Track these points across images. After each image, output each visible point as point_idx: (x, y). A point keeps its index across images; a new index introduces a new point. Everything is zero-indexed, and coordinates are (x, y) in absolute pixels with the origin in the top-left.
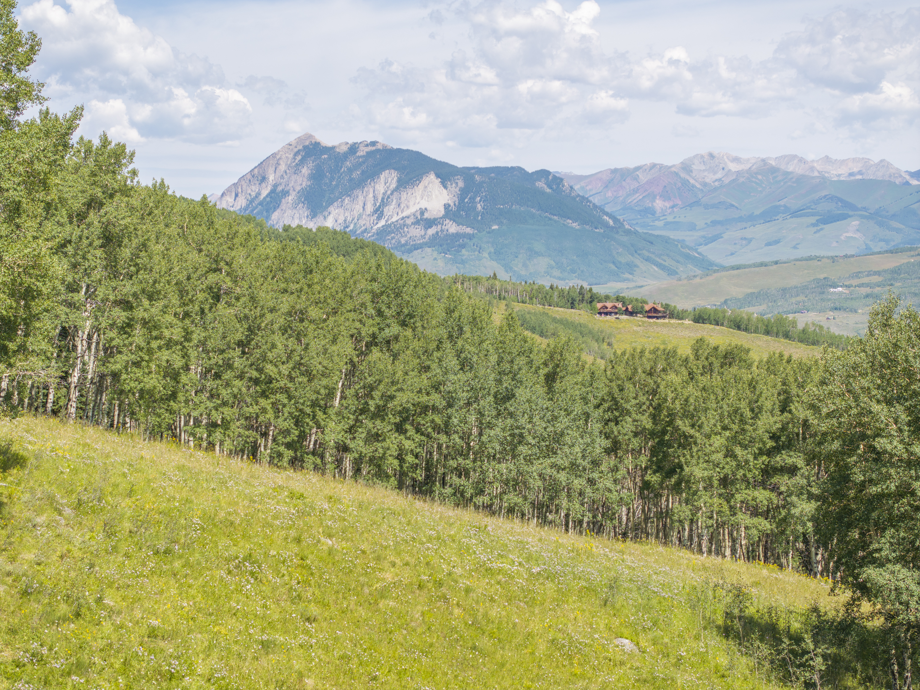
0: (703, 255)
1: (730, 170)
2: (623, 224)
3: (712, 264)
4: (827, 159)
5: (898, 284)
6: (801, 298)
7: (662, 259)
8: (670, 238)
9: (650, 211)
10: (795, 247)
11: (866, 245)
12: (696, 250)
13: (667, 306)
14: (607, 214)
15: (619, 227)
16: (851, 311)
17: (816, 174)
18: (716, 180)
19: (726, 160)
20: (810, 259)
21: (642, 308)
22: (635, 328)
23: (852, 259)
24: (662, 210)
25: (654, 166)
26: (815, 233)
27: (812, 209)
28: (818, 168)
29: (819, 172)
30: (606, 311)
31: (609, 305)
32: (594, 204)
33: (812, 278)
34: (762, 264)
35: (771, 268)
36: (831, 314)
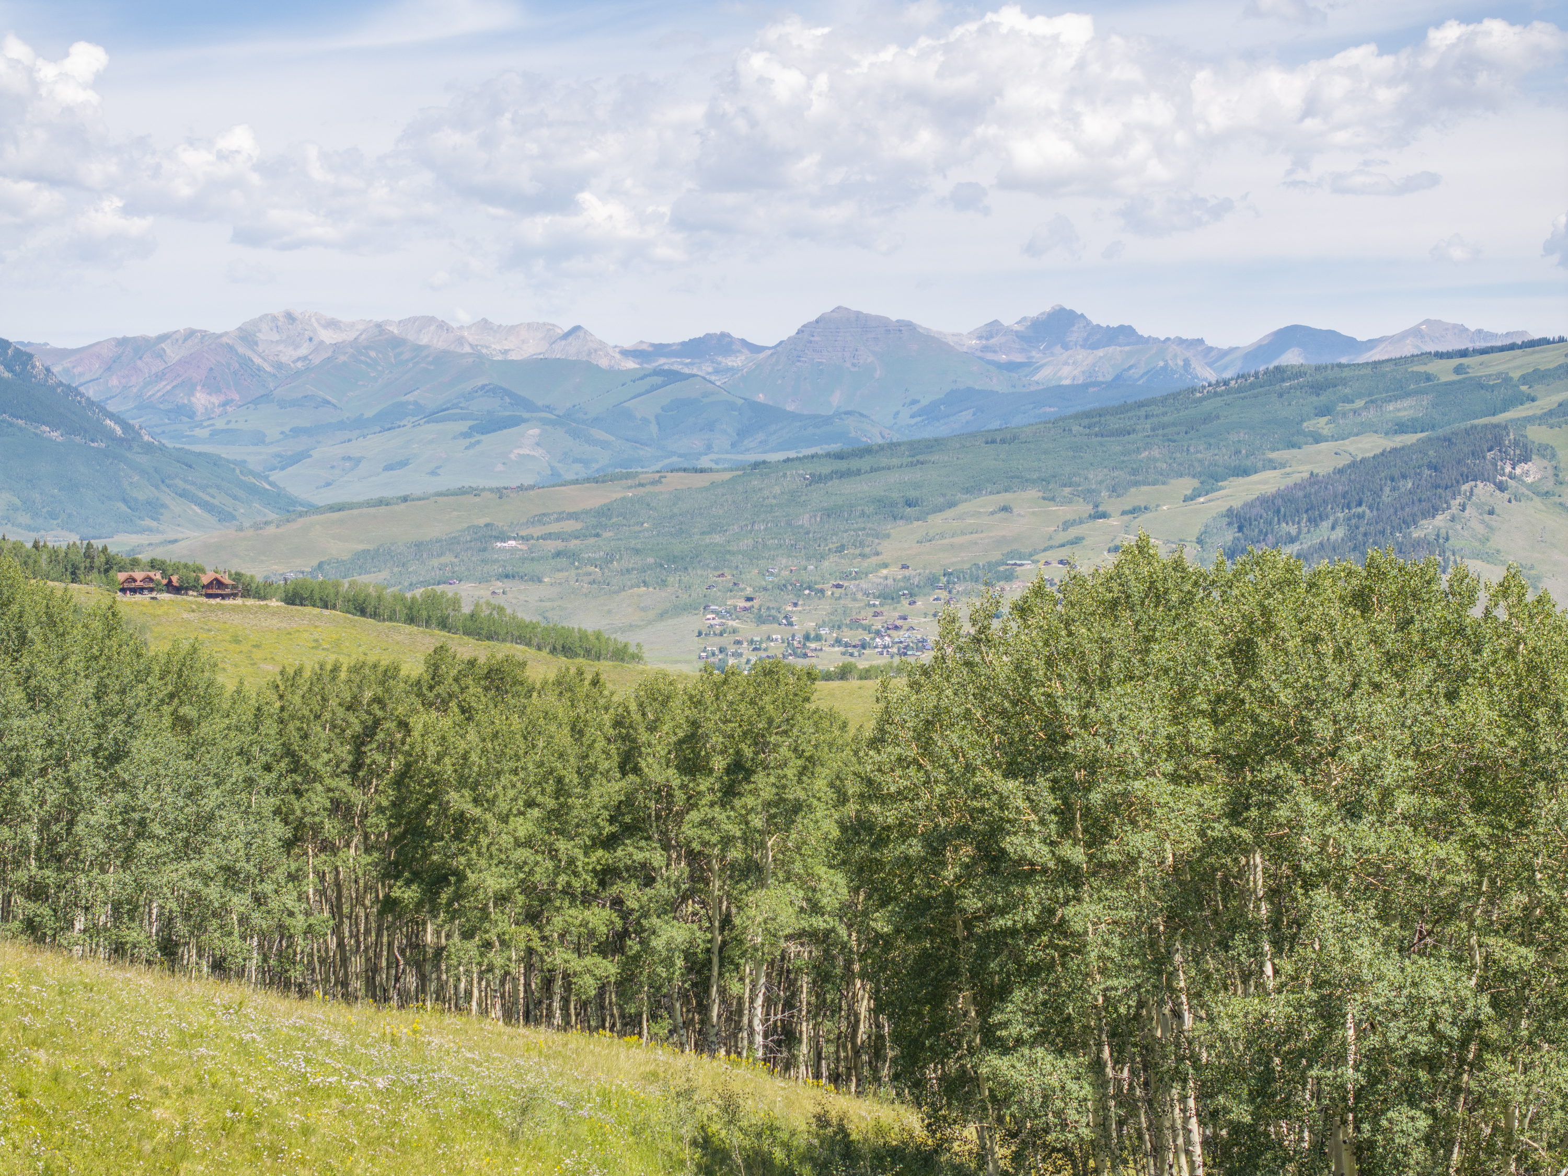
0: (278, 487)
1: (322, 342)
2: (139, 434)
3: (293, 502)
4: (485, 325)
5: (608, 534)
6: (448, 558)
7: (208, 494)
8: (220, 458)
9: (186, 412)
10: (433, 473)
11: (552, 468)
12: (266, 478)
13: (238, 577)
14: (112, 416)
15: (133, 439)
16: (532, 579)
17: (467, 349)
18: (299, 359)
19: (315, 324)
20: (462, 492)
21: (197, 579)
22: (185, 615)
23: (531, 493)
24: (206, 409)
25: (191, 333)
26: (467, 448)
27: (462, 408)
28: (471, 339)
29: (471, 345)
30: (133, 585)
31: (139, 575)
32: (88, 399)
33: (465, 525)
34: (381, 502)
35: (396, 508)
36: (498, 585)
